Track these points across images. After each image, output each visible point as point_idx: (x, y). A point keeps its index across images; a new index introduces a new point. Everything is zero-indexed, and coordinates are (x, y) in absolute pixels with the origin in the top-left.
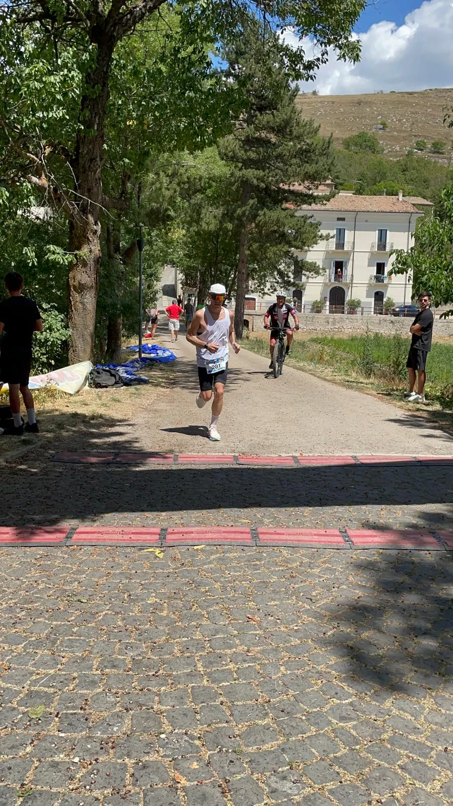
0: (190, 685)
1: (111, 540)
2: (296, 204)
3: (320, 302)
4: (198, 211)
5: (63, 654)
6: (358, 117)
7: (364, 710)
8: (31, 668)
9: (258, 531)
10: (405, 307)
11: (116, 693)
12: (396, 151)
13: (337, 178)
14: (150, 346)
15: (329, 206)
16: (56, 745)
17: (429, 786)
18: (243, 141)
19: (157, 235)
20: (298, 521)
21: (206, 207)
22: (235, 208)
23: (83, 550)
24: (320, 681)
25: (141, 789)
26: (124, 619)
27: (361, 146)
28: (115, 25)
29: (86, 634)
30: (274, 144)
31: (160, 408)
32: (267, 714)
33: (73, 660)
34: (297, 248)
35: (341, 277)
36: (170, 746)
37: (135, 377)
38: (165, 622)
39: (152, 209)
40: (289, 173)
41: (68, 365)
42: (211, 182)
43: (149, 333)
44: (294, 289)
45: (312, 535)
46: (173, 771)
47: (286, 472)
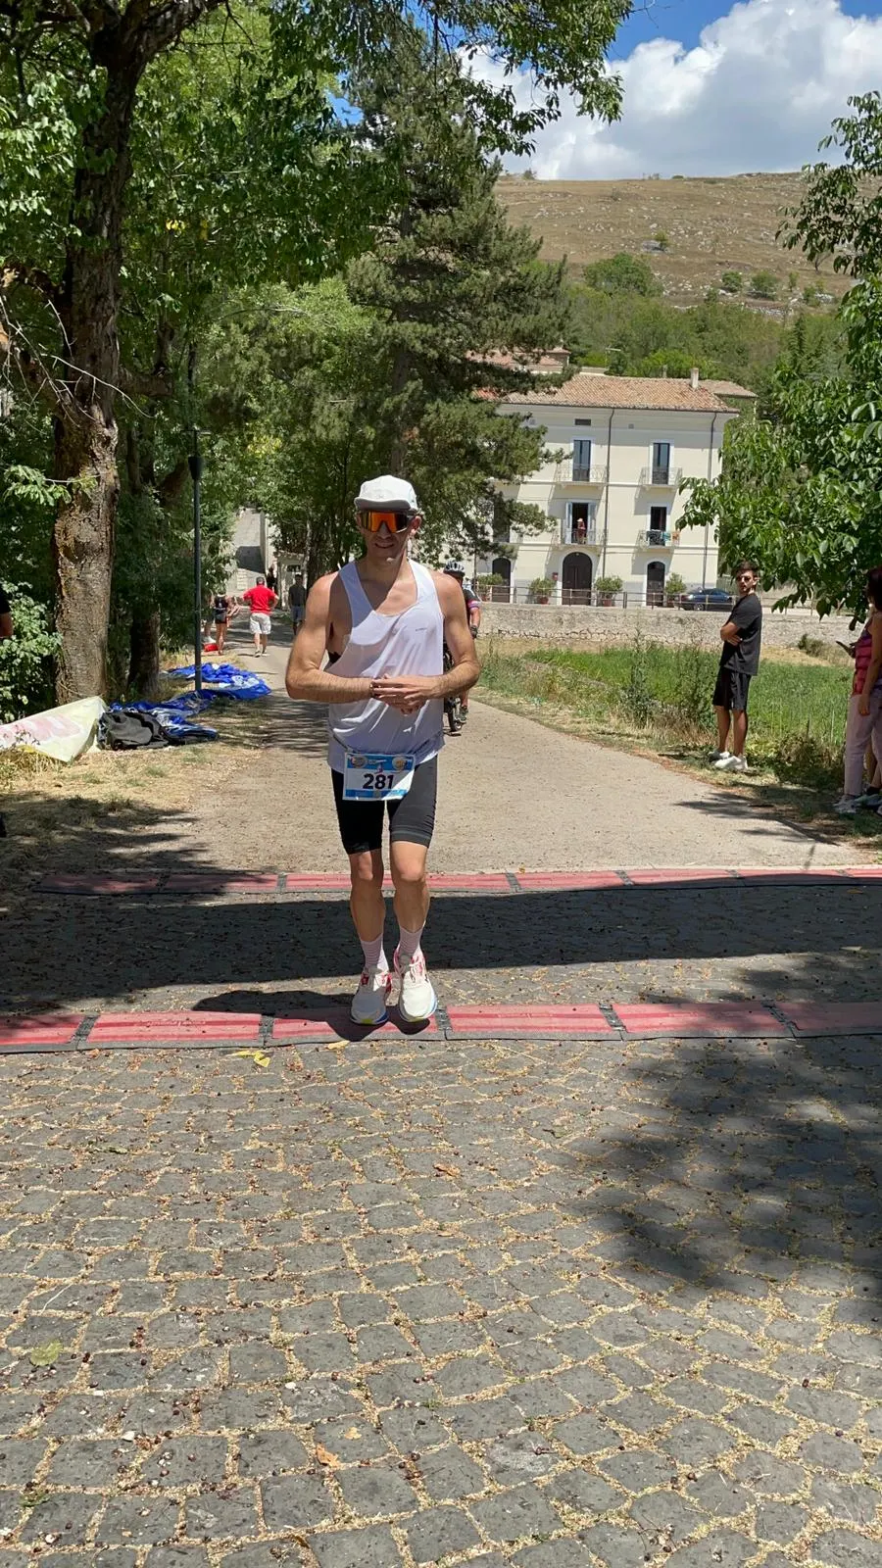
0: (337, 1294)
1: (166, 1036)
2: (499, 391)
3: (544, 582)
4: (307, 401)
5: (89, 1249)
6: (613, 225)
7: (657, 1322)
8: (29, 1277)
9: (449, 1012)
10: (706, 592)
11: (196, 1314)
12: (686, 293)
13: (575, 341)
14: (216, 667)
15: (560, 396)
16: (88, 1412)
17: (779, 1447)
18: (392, 266)
19: (224, 450)
20: (523, 992)
21: (323, 394)
22: (379, 398)
23: (111, 1057)
24: (576, 1275)
25: (255, 1480)
26: (201, 1181)
27: (619, 281)
28: (141, 29)
29: (132, 1211)
30: (454, 274)
31: (245, 787)
32: (481, 1337)
33: (107, 1259)
34: (501, 476)
35: (584, 533)
36: (304, 1402)
37: (190, 728)
38: (282, 1182)
39: (215, 396)
40: (484, 331)
41: (55, 705)
42: (331, 345)
43: (212, 641)
44: (496, 556)
45: (549, 1016)
46: (313, 1445)
47: (494, 903)
